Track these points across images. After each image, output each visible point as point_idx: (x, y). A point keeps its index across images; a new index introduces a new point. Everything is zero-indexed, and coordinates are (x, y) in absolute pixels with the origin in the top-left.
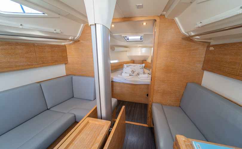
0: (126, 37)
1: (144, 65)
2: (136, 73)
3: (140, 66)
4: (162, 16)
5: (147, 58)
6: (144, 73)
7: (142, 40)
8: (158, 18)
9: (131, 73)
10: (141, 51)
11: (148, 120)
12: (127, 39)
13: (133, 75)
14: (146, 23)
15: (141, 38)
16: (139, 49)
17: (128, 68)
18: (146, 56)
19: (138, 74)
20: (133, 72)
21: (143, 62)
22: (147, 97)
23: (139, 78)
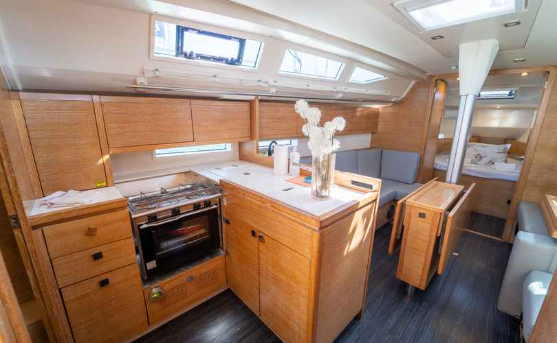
1: (509, 146)
2: (485, 160)
3: (498, 149)
6: (506, 161)
8: (555, 69)
10: (504, 118)
11: (505, 231)
13: (477, 162)
14: (529, 74)
15: (511, 93)
19: (491, 161)
20: (479, 157)
21: (505, 141)
22: (506, 204)
23: (491, 168)
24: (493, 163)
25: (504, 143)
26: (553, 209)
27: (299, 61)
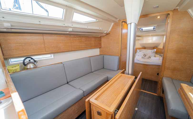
0: (141, 28)
1: (155, 50)
2: (147, 57)
3: (152, 51)
4: (175, 10)
5: (159, 45)
6: (155, 56)
7: (155, 30)
8: (172, 12)
9: (143, 56)
10: (152, 39)
11: (158, 91)
12: (141, 30)
13: (145, 58)
14: (160, 17)
15: (154, 28)
16: (150, 38)
17: (140, 52)
18: (158, 43)
19: (149, 57)
20: (145, 55)
21: (154, 48)
22: (157, 75)
23: (150, 60)
24: (151, 57)
25: (154, 49)
26: (190, 99)
27: (47, 11)
